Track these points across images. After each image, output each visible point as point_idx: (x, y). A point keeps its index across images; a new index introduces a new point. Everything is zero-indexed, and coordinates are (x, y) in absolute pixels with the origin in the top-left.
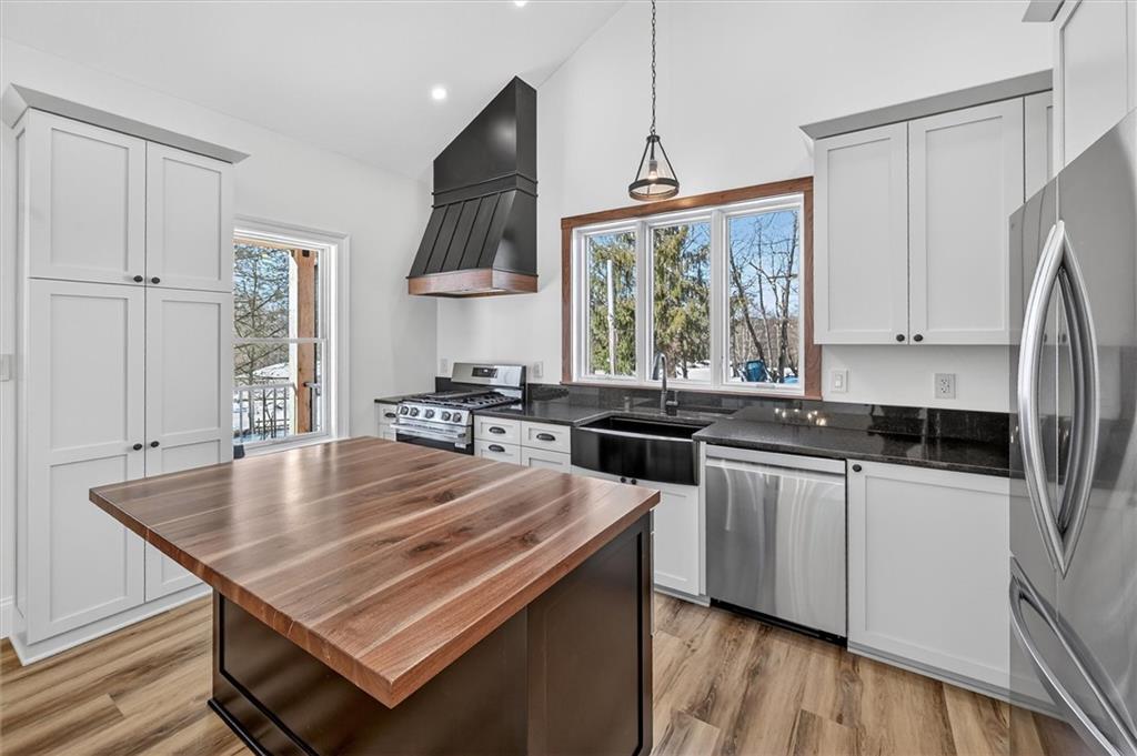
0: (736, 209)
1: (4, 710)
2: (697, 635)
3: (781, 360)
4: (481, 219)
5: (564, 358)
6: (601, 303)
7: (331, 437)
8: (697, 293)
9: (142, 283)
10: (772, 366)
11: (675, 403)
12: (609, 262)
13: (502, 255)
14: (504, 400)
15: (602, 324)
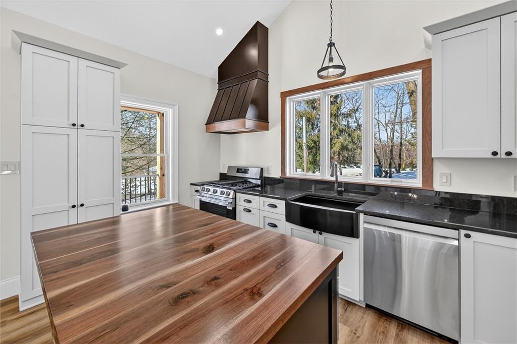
0: (377, 82)
1: (2, 338)
2: (359, 327)
3: (390, 165)
4: (240, 94)
5: (282, 164)
6: (300, 137)
7: (170, 201)
8: (347, 132)
9: (76, 127)
10: (385, 168)
11: (343, 189)
12: (304, 118)
13: (251, 112)
14: (252, 185)
15: (300, 147)
